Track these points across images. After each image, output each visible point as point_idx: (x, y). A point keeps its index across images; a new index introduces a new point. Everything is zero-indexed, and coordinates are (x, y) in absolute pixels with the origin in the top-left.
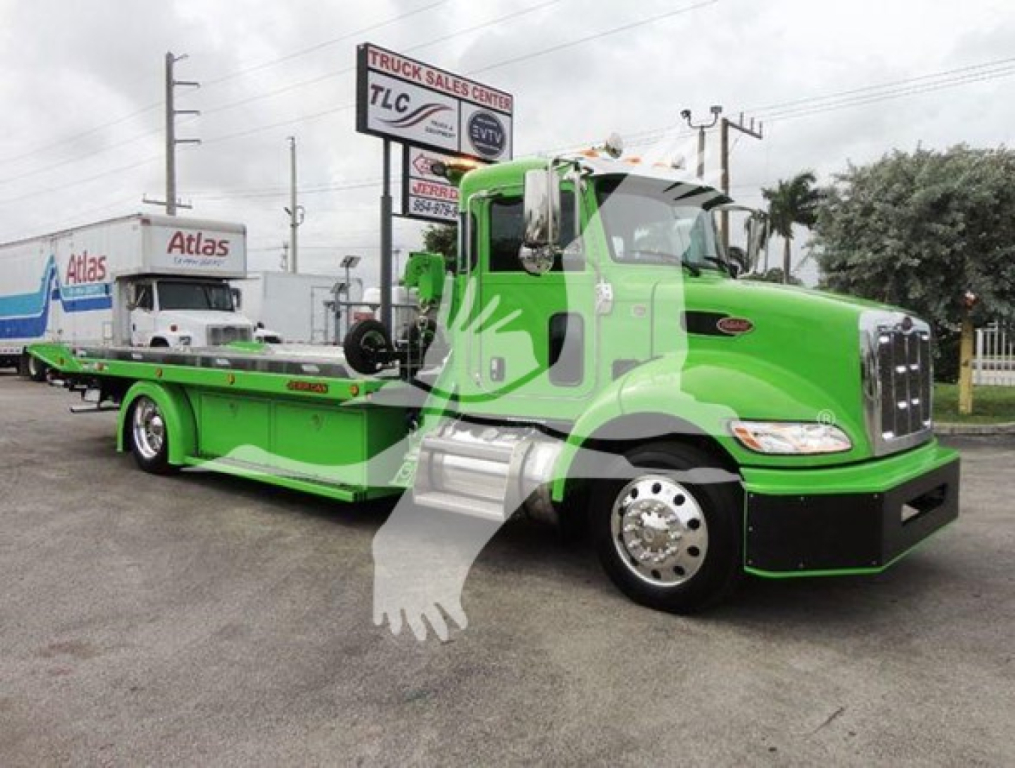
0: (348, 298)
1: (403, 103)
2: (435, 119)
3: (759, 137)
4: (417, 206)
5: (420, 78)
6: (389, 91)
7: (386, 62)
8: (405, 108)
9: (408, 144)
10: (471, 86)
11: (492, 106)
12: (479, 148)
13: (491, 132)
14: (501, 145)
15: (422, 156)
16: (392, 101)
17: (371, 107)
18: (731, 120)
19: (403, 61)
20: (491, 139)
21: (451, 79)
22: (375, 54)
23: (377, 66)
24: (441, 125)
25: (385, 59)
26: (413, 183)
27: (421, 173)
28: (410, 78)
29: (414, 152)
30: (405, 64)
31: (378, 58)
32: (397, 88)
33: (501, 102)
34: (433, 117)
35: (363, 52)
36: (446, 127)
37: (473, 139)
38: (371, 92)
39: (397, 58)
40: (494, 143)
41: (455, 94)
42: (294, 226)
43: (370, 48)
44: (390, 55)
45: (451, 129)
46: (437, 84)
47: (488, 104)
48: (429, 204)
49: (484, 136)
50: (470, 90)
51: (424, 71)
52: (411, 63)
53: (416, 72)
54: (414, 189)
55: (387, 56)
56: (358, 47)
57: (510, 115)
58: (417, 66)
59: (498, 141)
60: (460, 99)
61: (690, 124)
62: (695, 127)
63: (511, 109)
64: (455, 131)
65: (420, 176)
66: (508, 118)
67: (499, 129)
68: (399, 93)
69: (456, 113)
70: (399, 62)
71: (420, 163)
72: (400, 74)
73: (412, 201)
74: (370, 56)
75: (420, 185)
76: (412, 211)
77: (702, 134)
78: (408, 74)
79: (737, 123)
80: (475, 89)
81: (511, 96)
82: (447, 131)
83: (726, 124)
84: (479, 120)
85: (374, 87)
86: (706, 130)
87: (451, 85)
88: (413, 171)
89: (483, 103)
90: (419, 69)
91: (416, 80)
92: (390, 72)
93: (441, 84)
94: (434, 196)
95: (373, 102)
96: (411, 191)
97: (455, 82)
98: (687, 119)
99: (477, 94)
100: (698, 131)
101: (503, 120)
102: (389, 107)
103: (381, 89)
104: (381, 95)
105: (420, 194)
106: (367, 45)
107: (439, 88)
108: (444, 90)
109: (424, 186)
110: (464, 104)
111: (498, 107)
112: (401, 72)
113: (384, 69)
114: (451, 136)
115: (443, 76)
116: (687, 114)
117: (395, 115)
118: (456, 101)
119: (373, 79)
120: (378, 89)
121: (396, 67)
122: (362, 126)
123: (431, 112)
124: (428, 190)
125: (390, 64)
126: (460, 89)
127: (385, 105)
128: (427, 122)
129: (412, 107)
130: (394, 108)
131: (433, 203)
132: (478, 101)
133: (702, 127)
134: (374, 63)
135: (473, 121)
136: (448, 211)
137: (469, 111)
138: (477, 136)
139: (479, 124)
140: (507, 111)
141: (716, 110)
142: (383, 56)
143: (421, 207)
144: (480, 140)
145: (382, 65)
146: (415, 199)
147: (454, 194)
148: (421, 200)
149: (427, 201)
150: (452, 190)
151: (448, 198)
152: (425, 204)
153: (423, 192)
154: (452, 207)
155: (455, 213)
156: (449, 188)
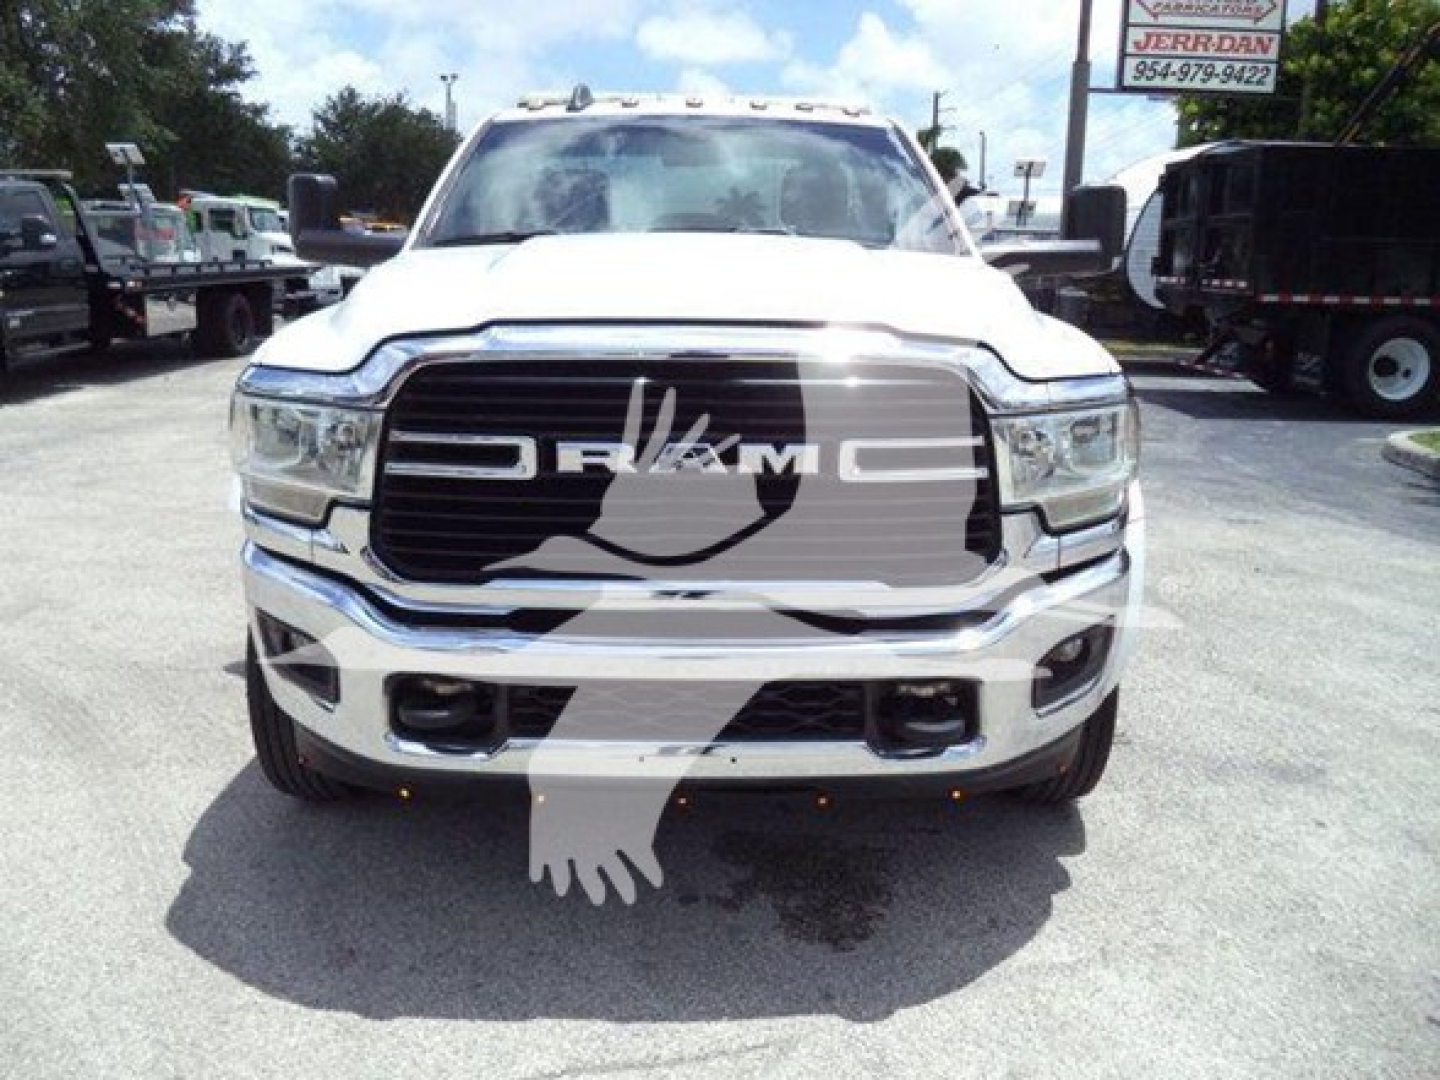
4: (1143, 72)
26: (1136, 35)
27: (1155, 16)
48: (1169, 65)
54: (1137, 44)
65: (1151, 20)
73: (1131, 64)
75: (1149, 36)
76: (1128, 81)
88: (1135, 14)
94: (1180, 51)
96: (1130, 49)
105: (1149, 51)
109: (1159, 36)
124: (1169, 42)
131: (1176, 65)
136: (1210, 75)
143: (1151, 74)
146: (1138, 60)
147: (1227, 44)
148: (1149, 61)
149: (1164, 62)
150: (1222, 39)
151: (1211, 53)
152: (1159, 68)
153: (1156, 46)
154: (1220, 67)
155: (1228, 76)
156: (1215, 35)
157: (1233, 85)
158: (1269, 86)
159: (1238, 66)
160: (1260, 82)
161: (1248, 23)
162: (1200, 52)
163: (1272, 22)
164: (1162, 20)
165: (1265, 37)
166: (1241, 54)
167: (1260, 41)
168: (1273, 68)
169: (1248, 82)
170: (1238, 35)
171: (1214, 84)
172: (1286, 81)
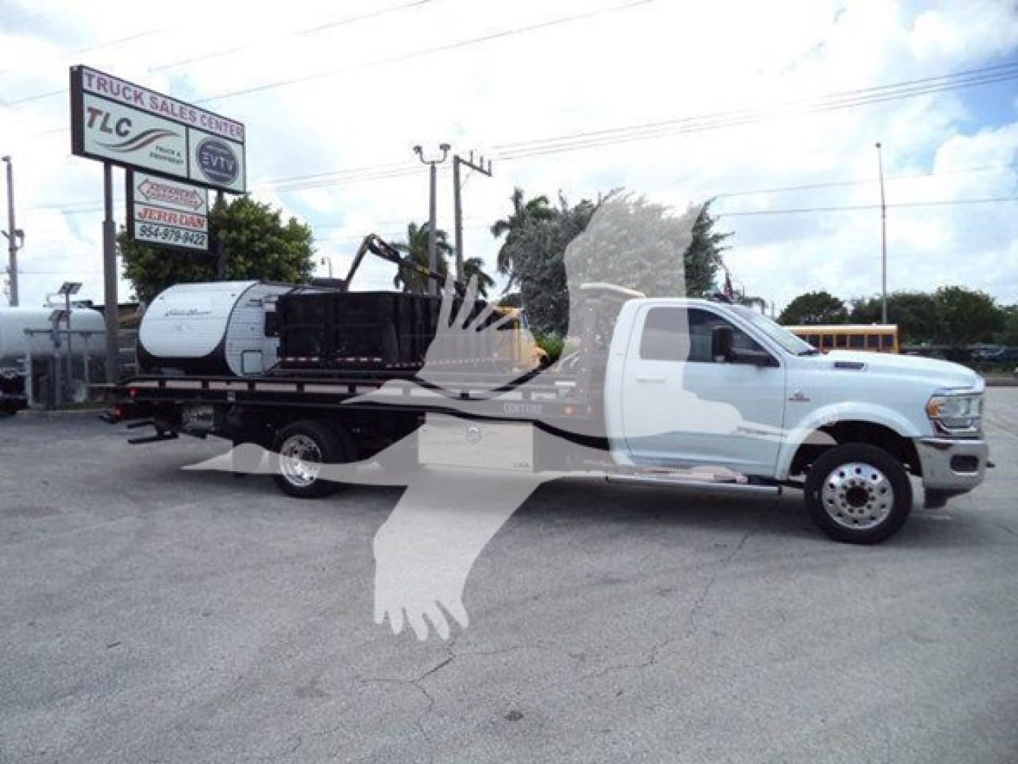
0: (68, 326)
1: (124, 127)
2: (161, 145)
3: (489, 174)
4: (143, 231)
5: (143, 103)
6: (108, 116)
7: (104, 86)
8: (126, 133)
9: (131, 169)
10: (198, 114)
11: (221, 133)
12: (211, 176)
13: (222, 159)
14: (234, 172)
15: (146, 181)
16: (112, 124)
17: (87, 130)
18: (462, 157)
19: (122, 85)
20: (223, 165)
21: (177, 105)
22: (90, 77)
23: (94, 89)
24: (167, 151)
25: (102, 82)
26: (138, 209)
27: (147, 198)
28: (132, 102)
29: (138, 177)
30: (125, 88)
31: (94, 81)
32: (117, 112)
33: (232, 131)
34: (157, 142)
35: (77, 75)
36: (173, 152)
37: (203, 166)
38: (87, 116)
39: (114, 81)
40: (227, 171)
41: (182, 120)
42: (13, 250)
43: (84, 70)
44: (108, 79)
45: (179, 155)
46: (162, 109)
47: (218, 131)
48: (157, 230)
49: (214, 164)
50: (198, 118)
51: (146, 97)
52: (133, 88)
53: (138, 97)
54: (140, 214)
55: (104, 79)
56: (71, 68)
57: (242, 143)
58: (139, 91)
59: (230, 168)
60: (188, 126)
61: (422, 160)
62: (427, 163)
63: (243, 138)
64: (183, 157)
65: (142, 199)
66: (239, 146)
67: (231, 157)
68: (118, 118)
69: (184, 140)
70: (119, 86)
71: (145, 188)
72: (120, 98)
73: (138, 226)
74: (85, 79)
75: (146, 211)
76: (137, 236)
77: (433, 170)
78: (129, 98)
79: (468, 159)
80: (203, 117)
81: (242, 125)
82: (175, 156)
83: (457, 160)
84: (209, 147)
85: (90, 109)
86: (436, 165)
87: (177, 111)
88: (138, 196)
89: (213, 130)
90: (141, 94)
91: (138, 104)
92: (109, 95)
93: (167, 110)
94: (162, 221)
95: (91, 124)
96: (137, 217)
97: (181, 108)
98: (418, 155)
99: (205, 121)
100: (430, 166)
101: (235, 148)
102: (110, 131)
103: (99, 112)
104: (99, 120)
105: (146, 219)
106: (81, 68)
107: (164, 113)
108: (170, 116)
109: (151, 211)
110: (191, 131)
111: (230, 136)
112: (121, 94)
113: (102, 92)
114: (178, 162)
115: (169, 102)
116: (418, 149)
117: (115, 139)
118: (183, 128)
119: (88, 101)
120: (95, 112)
121: (115, 91)
122: (78, 148)
123: (157, 137)
124: (156, 215)
125: (107, 87)
126: (188, 115)
127: (104, 128)
128: (151, 148)
129: (134, 132)
130: (114, 131)
131: (162, 229)
132: (207, 128)
133: (433, 163)
134: (90, 85)
135: (203, 148)
136: (178, 237)
137: (197, 138)
138: (206, 163)
139: (208, 150)
140: (239, 139)
141: (445, 147)
142: (99, 79)
143: (147, 233)
144: (211, 166)
145: (99, 88)
146: (142, 224)
147: (184, 221)
148: (148, 226)
149: (155, 227)
150: (182, 217)
151: (178, 224)
152: (153, 230)
153: (150, 217)
154: (183, 233)
155: (187, 238)
156: (179, 214)
157: (189, 244)
158: (205, 247)
159: (191, 233)
160: (201, 243)
161: (192, 210)
162: (172, 223)
163: (202, 211)
164: (153, 201)
165: (202, 219)
166: (191, 227)
167: (199, 221)
168: (206, 236)
169: (195, 243)
170: (188, 216)
171: (180, 243)
172: (213, 243)
